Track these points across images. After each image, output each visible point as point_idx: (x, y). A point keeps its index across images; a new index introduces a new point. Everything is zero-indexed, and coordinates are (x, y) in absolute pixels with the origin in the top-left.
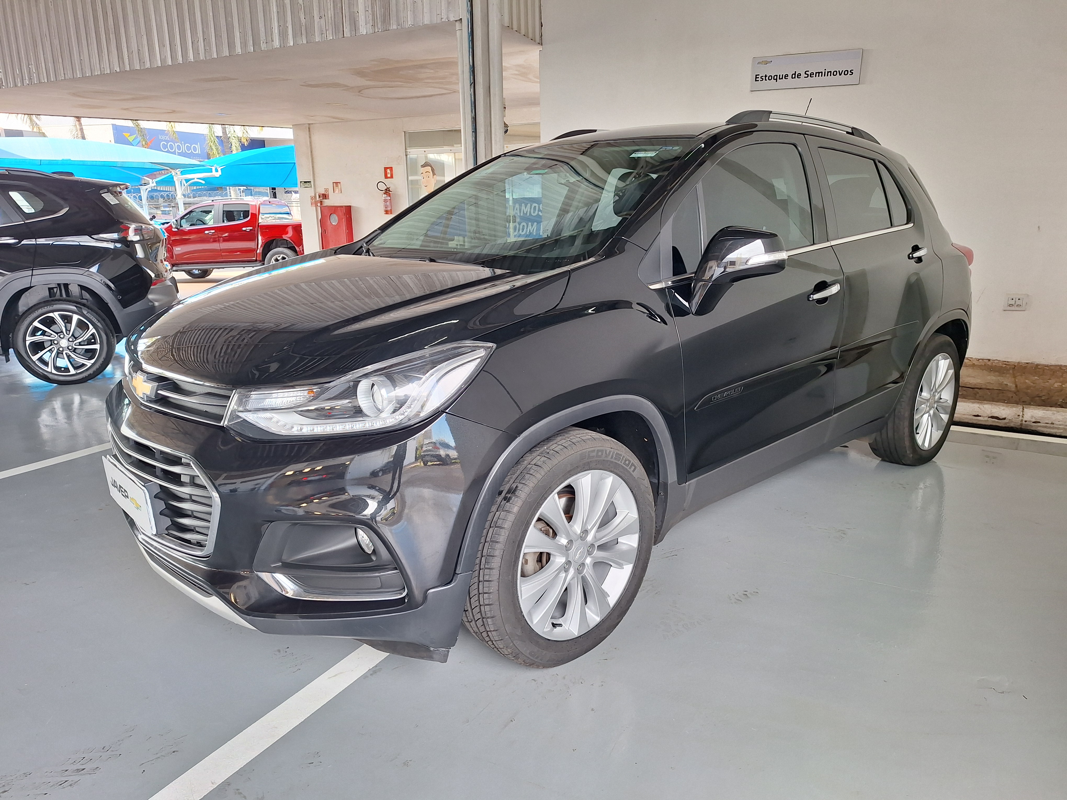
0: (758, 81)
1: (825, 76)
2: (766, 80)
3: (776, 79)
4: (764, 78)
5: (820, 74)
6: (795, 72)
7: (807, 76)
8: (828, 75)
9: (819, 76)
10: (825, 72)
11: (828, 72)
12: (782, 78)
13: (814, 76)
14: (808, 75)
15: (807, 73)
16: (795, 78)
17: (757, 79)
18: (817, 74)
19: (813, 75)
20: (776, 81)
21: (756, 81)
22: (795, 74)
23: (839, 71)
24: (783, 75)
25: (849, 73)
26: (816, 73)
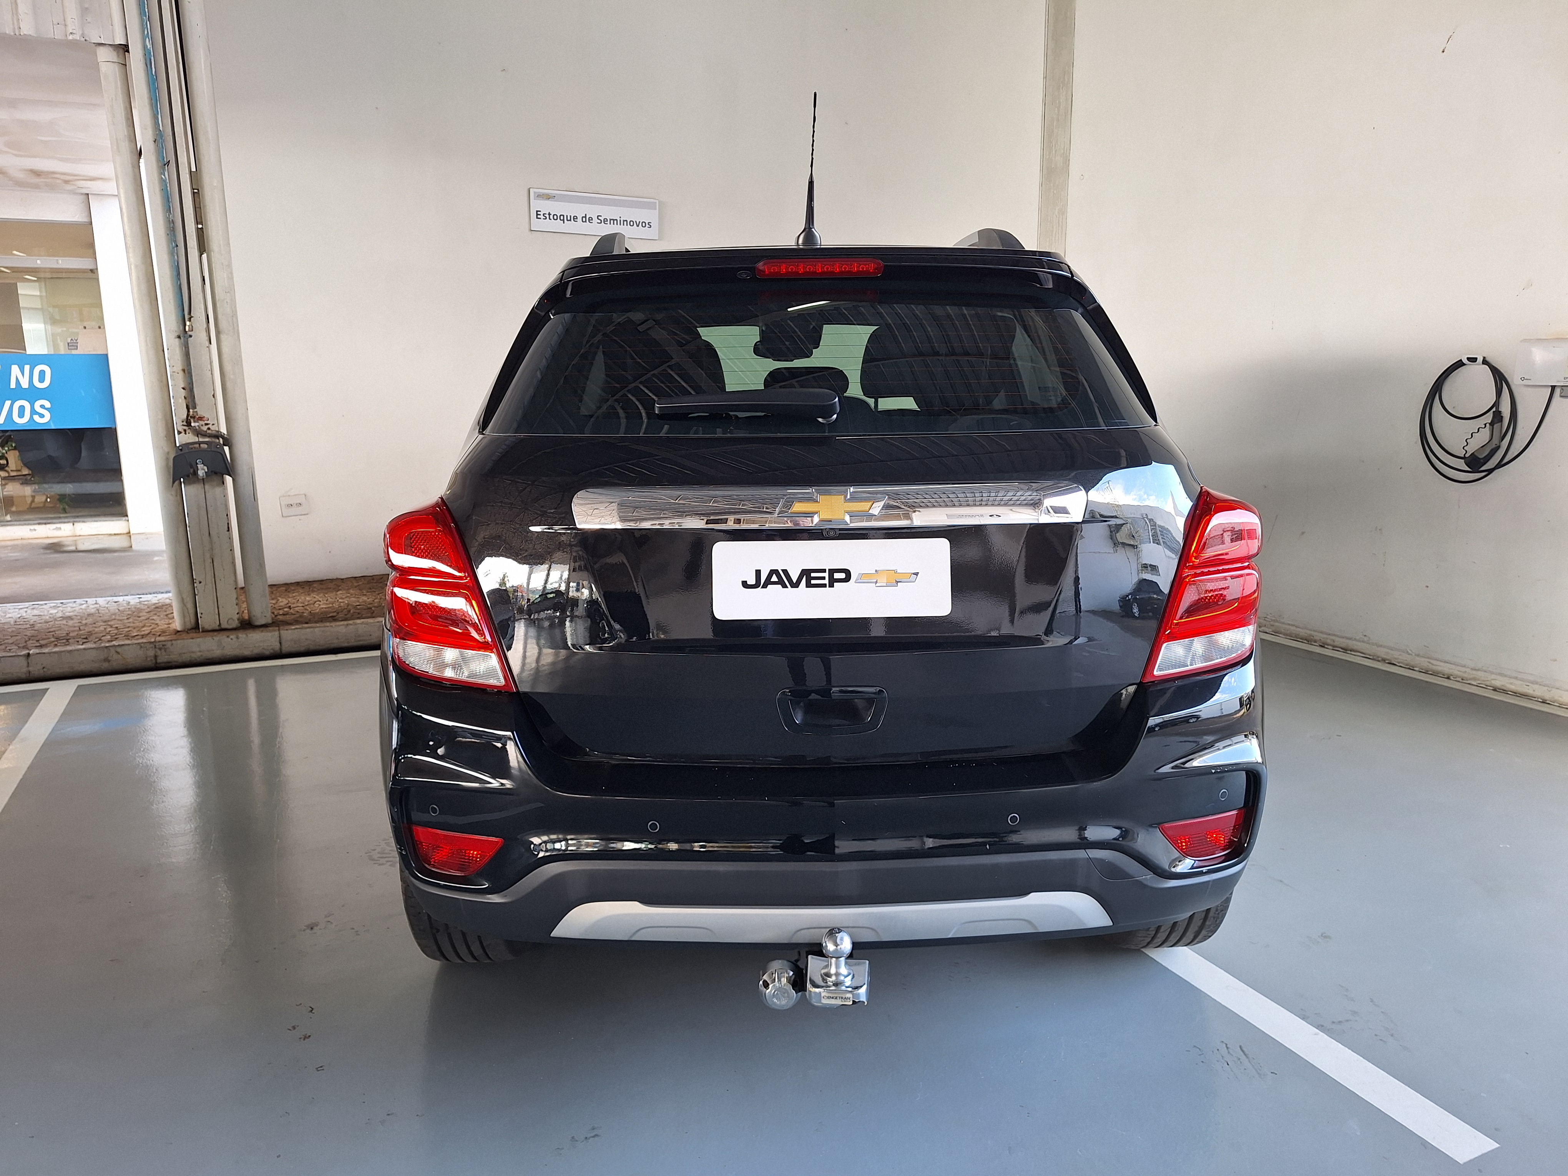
0: (540, 218)
1: (620, 224)
2: (550, 219)
3: (563, 220)
4: (547, 216)
5: (615, 222)
6: (586, 215)
7: (599, 221)
8: (624, 225)
9: (614, 224)
10: (620, 220)
11: (624, 221)
12: (570, 220)
13: (609, 222)
14: (601, 220)
15: (599, 218)
16: (586, 221)
17: (539, 216)
18: (612, 221)
19: (607, 221)
20: (564, 223)
21: (537, 218)
22: (585, 217)
23: (636, 222)
24: (570, 216)
25: (647, 226)
26: (610, 220)
